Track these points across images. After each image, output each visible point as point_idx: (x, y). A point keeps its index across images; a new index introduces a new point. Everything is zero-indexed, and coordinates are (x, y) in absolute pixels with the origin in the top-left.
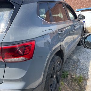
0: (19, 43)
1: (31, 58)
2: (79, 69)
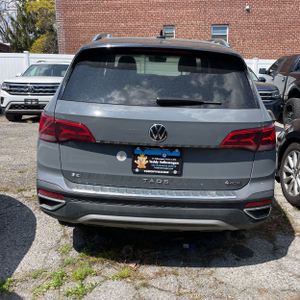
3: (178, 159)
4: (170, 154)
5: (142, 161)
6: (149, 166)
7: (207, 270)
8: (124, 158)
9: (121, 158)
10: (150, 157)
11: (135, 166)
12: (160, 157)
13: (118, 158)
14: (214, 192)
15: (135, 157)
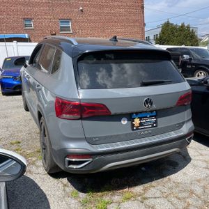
3: (156, 116)
4: (151, 115)
5: (137, 122)
6: (141, 124)
7: (165, 179)
8: (126, 122)
9: (124, 122)
10: (141, 119)
11: (133, 125)
12: (146, 117)
13: (123, 122)
14: (172, 132)
15: (133, 120)
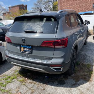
0: (60, 39)
1: (66, 47)
2: (87, 60)
3: (31, 49)
5: (22, 49)
6: (24, 51)
10: (24, 48)
11: (21, 50)
12: (27, 48)
13: (18, 47)
15: (21, 48)
